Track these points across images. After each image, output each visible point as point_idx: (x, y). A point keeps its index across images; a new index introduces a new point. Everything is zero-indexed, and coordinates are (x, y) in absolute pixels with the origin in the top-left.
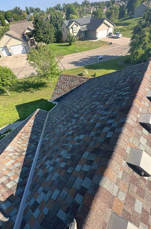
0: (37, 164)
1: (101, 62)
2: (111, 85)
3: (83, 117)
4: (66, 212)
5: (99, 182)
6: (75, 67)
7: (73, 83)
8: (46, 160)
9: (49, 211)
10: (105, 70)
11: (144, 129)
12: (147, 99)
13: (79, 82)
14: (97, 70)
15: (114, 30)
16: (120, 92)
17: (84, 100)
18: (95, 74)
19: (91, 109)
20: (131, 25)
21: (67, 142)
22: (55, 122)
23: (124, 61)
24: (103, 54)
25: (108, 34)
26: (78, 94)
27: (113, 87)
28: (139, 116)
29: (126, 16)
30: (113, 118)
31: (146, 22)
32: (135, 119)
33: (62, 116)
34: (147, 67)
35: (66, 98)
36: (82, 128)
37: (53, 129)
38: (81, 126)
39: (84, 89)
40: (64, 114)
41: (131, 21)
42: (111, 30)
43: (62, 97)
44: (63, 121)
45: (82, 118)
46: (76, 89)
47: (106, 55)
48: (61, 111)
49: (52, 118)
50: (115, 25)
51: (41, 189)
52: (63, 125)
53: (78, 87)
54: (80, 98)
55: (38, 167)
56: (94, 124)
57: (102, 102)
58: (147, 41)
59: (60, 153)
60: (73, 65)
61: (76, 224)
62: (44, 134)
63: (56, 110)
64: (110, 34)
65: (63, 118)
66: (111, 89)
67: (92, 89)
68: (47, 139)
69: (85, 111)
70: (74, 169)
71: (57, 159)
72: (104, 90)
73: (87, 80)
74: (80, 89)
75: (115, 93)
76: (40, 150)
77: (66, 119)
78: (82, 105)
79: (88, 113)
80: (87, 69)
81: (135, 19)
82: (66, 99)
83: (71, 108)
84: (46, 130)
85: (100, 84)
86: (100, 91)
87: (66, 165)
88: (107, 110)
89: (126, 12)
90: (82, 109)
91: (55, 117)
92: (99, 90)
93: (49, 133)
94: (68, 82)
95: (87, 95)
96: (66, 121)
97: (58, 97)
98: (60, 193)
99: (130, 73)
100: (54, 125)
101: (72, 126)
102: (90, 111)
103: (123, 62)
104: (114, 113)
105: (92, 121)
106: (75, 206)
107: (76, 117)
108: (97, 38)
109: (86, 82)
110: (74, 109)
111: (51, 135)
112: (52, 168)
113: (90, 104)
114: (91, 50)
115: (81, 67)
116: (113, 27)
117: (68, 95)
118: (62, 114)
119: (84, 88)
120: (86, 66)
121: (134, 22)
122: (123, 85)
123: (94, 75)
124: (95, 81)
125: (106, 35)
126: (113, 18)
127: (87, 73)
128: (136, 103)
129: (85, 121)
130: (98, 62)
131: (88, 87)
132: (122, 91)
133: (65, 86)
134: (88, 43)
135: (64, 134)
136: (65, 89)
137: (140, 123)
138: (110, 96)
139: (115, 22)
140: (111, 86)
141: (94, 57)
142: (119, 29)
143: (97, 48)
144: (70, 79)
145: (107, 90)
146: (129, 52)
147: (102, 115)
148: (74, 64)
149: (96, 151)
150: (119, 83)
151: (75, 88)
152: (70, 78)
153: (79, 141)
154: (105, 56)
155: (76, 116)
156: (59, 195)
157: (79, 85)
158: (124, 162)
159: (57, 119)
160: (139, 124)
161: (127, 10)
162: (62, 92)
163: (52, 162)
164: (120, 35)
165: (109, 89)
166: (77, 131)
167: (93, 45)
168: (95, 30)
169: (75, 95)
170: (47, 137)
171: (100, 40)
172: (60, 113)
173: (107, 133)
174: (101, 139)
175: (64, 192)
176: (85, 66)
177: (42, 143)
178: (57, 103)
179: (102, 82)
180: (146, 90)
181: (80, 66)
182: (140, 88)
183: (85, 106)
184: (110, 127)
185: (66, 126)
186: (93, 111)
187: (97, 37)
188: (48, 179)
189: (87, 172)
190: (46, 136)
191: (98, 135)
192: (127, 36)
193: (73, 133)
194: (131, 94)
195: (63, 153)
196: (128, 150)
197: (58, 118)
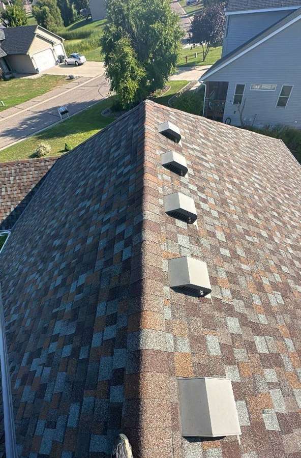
0: (13, 382)
1: (68, 119)
2: (100, 160)
3: (71, 240)
4: (104, 433)
5: (137, 345)
6: (15, 143)
7: (24, 177)
8: (30, 362)
9: (74, 453)
10: (82, 134)
11: (177, 220)
12: (163, 168)
13: (36, 172)
14: (66, 137)
15: (67, 49)
16: (119, 168)
17: (62, 206)
18: (66, 145)
19: (80, 218)
20: (94, 36)
21: (58, 302)
22: (20, 274)
23: (110, 108)
24: (66, 103)
25: (57, 59)
26: (46, 197)
27: (104, 164)
28: (161, 201)
29: (77, 19)
30: (122, 221)
31: (117, 28)
32: (157, 210)
33: (29, 255)
34: (144, 112)
35: (24, 214)
36: (77, 263)
37: (21, 290)
38: (74, 259)
39: (55, 184)
40: (33, 248)
41: (91, 29)
42: (60, 50)
43: (14, 214)
44: (35, 263)
45: (70, 243)
46: (37, 187)
47: (71, 103)
48: (23, 246)
49: (9, 268)
50: (63, 40)
51: (41, 424)
52: (38, 272)
53: (40, 183)
54: (51, 205)
55: (17, 385)
56: (96, 245)
57: (95, 199)
58: (133, 64)
59: (53, 332)
60: (8, 138)
61: (127, 441)
62: (4, 309)
63: (11, 248)
64: (61, 59)
65: (32, 259)
66: (102, 168)
67: (69, 179)
68: (15, 317)
69: (70, 228)
70: (90, 347)
71: (51, 346)
72: (91, 175)
73: (53, 163)
74: (46, 186)
75: (111, 173)
76: (8, 349)
77: (40, 257)
78: (61, 217)
79: (77, 230)
80: (44, 139)
81: (96, 24)
82: (25, 216)
83: (42, 232)
84: (5, 300)
85: (80, 164)
86: (85, 178)
87: (73, 349)
88: (108, 209)
89: (75, 11)
90: (65, 224)
91: (14, 264)
92: (83, 177)
93: (14, 302)
94: (12, 178)
95: (63, 193)
96: (42, 262)
97: (4, 218)
98: (81, 406)
99: (122, 129)
100: (20, 281)
101: (56, 266)
102: (80, 223)
103: (110, 110)
104: (120, 211)
105: (90, 241)
106: (115, 410)
107: (58, 246)
108: (37, 70)
109: (52, 167)
110: (49, 232)
111: (21, 304)
112: (47, 370)
113: (75, 210)
114: (35, 98)
115: (30, 138)
116: (62, 44)
117: (27, 205)
118: (29, 250)
119: (54, 181)
120: (40, 134)
121: (97, 30)
122: (119, 154)
123: (65, 148)
124: (68, 161)
125: (55, 62)
126: (52, 24)
127: (49, 148)
128: (149, 180)
129: (78, 248)
130: (62, 120)
131: (60, 176)
132: (120, 167)
133: (9, 189)
134: (22, 84)
135: (47, 289)
136: (12, 196)
137: (167, 213)
138: (103, 182)
139: (61, 32)
140: (101, 163)
141: (50, 112)
142: (75, 45)
143: (45, 92)
144: (13, 171)
145: (96, 172)
146: (111, 90)
147: (104, 224)
148: (12, 136)
149: (114, 293)
150: (111, 152)
151: (33, 186)
152: (13, 168)
153: (79, 290)
154: (70, 105)
155: (57, 242)
156: (80, 411)
157: (40, 179)
158: (167, 289)
159: (20, 267)
160: (167, 215)
161: (73, 6)
162: (9, 204)
163: (43, 358)
164: (81, 58)
165: (99, 170)
166: (71, 272)
167: (34, 87)
168: (26, 54)
169: (41, 202)
170: (14, 313)
171: (46, 75)
172: (24, 250)
173: (122, 251)
174: (116, 268)
175: (88, 399)
176: (37, 135)
177: (8, 331)
178: (8, 232)
179: (81, 159)
180: (157, 153)
181: (27, 136)
182: (146, 153)
183: (67, 216)
184: (123, 238)
185: (44, 273)
186: (86, 222)
187: (36, 68)
188: (48, 396)
189: (114, 339)
190: (12, 312)
191: (108, 263)
192: (96, 59)
193: (64, 280)
194: (136, 167)
195: (59, 328)
196: (165, 266)
197: (23, 263)
